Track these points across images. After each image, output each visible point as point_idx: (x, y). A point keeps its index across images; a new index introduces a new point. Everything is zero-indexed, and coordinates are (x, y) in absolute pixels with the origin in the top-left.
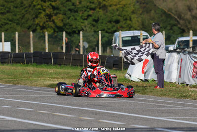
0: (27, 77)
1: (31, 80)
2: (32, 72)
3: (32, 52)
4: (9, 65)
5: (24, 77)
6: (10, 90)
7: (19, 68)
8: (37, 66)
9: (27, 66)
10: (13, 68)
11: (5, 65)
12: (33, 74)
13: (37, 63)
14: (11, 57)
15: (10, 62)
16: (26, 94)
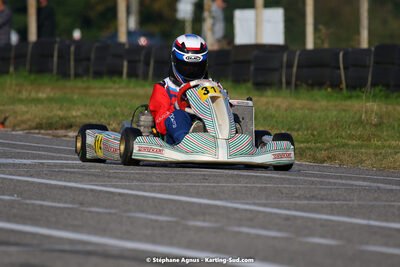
0: (360, 137)
1: (377, 147)
2: (375, 120)
3: (364, 44)
4: (285, 92)
5: (351, 137)
6: (313, 183)
7: (324, 103)
8: (387, 97)
9: (350, 97)
10: (298, 104)
11: (269, 93)
12: (378, 125)
13: (387, 86)
14: (290, 65)
15: (288, 83)
16: (376, 199)
